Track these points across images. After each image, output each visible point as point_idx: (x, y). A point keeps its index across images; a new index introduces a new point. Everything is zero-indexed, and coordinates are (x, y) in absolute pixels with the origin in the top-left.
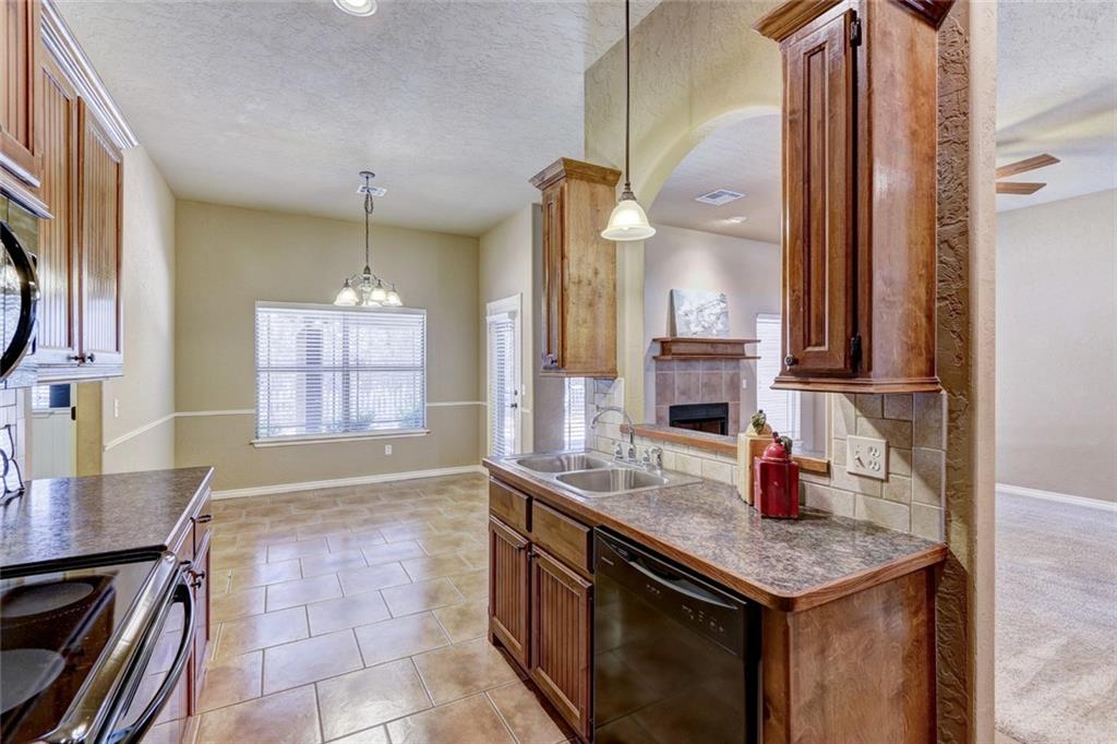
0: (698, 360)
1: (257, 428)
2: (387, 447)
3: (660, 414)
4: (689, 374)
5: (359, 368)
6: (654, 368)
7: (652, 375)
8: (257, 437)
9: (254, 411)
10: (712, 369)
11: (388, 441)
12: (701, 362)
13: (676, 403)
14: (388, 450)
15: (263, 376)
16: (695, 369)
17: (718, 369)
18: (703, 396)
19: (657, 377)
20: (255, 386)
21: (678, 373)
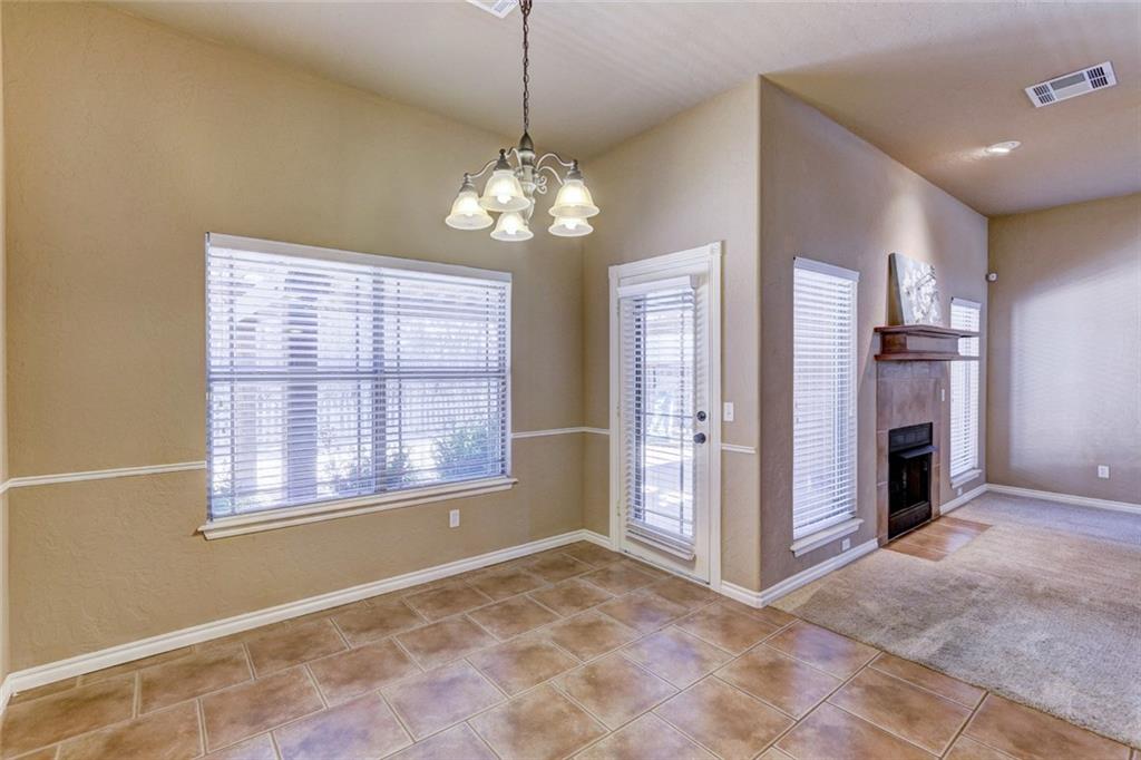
1: (210, 498)
2: (452, 513)
3: (881, 444)
4: (905, 382)
5: (401, 375)
6: (875, 373)
8: (211, 517)
9: (204, 465)
10: (921, 374)
11: (452, 504)
12: (913, 365)
13: (894, 427)
14: (455, 518)
15: (220, 392)
16: (908, 375)
17: (926, 375)
18: (914, 414)
19: (877, 387)
20: (205, 411)
21: (895, 380)
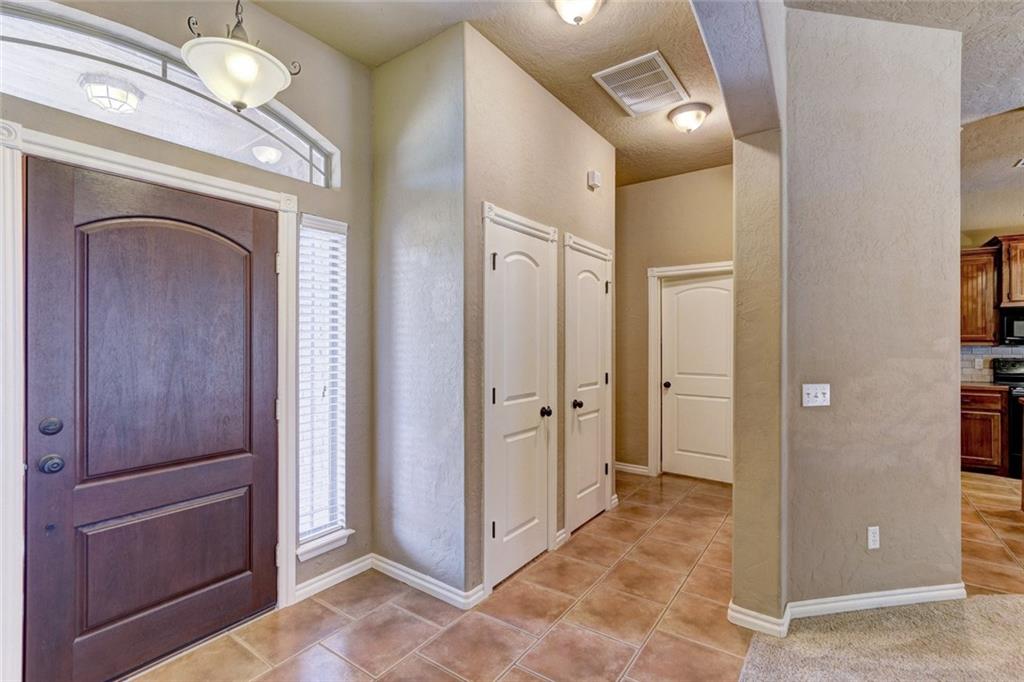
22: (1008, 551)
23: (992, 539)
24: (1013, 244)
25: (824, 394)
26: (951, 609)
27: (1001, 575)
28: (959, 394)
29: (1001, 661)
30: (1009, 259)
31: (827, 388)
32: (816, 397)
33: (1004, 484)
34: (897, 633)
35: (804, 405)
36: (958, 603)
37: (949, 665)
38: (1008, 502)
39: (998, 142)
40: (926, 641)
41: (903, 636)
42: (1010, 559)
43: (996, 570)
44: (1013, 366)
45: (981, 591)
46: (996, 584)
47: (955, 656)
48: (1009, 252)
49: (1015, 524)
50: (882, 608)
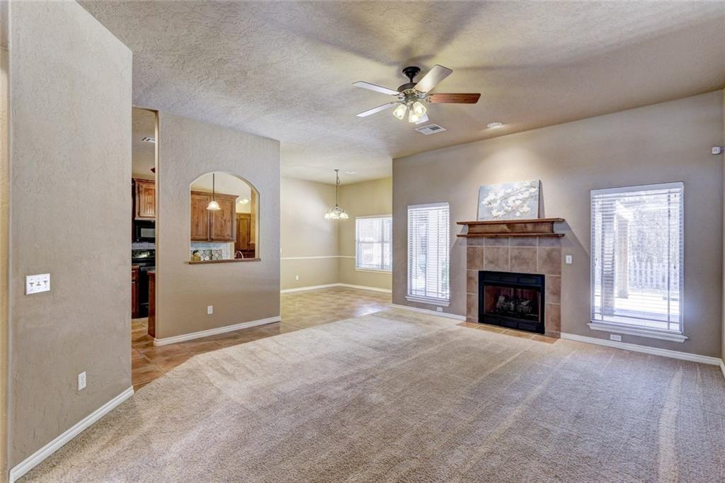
0: (507, 237)
3: (470, 275)
4: (498, 248)
6: (466, 243)
7: (464, 249)
10: (523, 244)
12: (510, 240)
13: (484, 270)
16: (503, 244)
17: (531, 245)
18: (512, 266)
19: (468, 249)
21: (485, 247)
22: (147, 358)
23: (139, 355)
24: (141, 184)
25: (45, 282)
26: (129, 405)
27: (146, 373)
28: (131, 271)
29: (157, 418)
30: (139, 192)
31: (47, 277)
32: (38, 285)
33: (137, 322)
34: (102, 437)
35: (28, 293)
36: (131, 399)
37: (135, 437)
38: (141, 332)
39: (138, 123)
40: (120, 432)
41: (106, 437)
42: (148, 362)
43: (144, 371)
44: (140, 254)
45: (140, 386)
46: (146, 379)
47: (136, 430)
48: (139, 189)
49: (147, 343)
50: (88, 428)
